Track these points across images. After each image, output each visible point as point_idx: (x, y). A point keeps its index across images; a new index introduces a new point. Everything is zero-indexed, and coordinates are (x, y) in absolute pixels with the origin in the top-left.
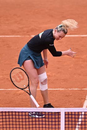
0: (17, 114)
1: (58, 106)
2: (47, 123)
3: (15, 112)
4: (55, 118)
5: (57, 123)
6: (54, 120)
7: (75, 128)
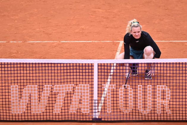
0: (50, 65)
1: (91, 57)
2: (81, 74)
3: (51, 63)
4: (89, 69)
5: (90, 74)
6: (87, 71)
7: (107, 79)
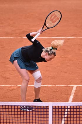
0: (10, 107)
1: (46, 100)
2: (37, 116)
3: (9, 106)
4: (44, 111)
5: (45, 116)
6: (42, 113)
7: (62, 120)
